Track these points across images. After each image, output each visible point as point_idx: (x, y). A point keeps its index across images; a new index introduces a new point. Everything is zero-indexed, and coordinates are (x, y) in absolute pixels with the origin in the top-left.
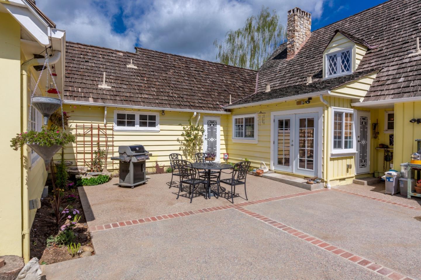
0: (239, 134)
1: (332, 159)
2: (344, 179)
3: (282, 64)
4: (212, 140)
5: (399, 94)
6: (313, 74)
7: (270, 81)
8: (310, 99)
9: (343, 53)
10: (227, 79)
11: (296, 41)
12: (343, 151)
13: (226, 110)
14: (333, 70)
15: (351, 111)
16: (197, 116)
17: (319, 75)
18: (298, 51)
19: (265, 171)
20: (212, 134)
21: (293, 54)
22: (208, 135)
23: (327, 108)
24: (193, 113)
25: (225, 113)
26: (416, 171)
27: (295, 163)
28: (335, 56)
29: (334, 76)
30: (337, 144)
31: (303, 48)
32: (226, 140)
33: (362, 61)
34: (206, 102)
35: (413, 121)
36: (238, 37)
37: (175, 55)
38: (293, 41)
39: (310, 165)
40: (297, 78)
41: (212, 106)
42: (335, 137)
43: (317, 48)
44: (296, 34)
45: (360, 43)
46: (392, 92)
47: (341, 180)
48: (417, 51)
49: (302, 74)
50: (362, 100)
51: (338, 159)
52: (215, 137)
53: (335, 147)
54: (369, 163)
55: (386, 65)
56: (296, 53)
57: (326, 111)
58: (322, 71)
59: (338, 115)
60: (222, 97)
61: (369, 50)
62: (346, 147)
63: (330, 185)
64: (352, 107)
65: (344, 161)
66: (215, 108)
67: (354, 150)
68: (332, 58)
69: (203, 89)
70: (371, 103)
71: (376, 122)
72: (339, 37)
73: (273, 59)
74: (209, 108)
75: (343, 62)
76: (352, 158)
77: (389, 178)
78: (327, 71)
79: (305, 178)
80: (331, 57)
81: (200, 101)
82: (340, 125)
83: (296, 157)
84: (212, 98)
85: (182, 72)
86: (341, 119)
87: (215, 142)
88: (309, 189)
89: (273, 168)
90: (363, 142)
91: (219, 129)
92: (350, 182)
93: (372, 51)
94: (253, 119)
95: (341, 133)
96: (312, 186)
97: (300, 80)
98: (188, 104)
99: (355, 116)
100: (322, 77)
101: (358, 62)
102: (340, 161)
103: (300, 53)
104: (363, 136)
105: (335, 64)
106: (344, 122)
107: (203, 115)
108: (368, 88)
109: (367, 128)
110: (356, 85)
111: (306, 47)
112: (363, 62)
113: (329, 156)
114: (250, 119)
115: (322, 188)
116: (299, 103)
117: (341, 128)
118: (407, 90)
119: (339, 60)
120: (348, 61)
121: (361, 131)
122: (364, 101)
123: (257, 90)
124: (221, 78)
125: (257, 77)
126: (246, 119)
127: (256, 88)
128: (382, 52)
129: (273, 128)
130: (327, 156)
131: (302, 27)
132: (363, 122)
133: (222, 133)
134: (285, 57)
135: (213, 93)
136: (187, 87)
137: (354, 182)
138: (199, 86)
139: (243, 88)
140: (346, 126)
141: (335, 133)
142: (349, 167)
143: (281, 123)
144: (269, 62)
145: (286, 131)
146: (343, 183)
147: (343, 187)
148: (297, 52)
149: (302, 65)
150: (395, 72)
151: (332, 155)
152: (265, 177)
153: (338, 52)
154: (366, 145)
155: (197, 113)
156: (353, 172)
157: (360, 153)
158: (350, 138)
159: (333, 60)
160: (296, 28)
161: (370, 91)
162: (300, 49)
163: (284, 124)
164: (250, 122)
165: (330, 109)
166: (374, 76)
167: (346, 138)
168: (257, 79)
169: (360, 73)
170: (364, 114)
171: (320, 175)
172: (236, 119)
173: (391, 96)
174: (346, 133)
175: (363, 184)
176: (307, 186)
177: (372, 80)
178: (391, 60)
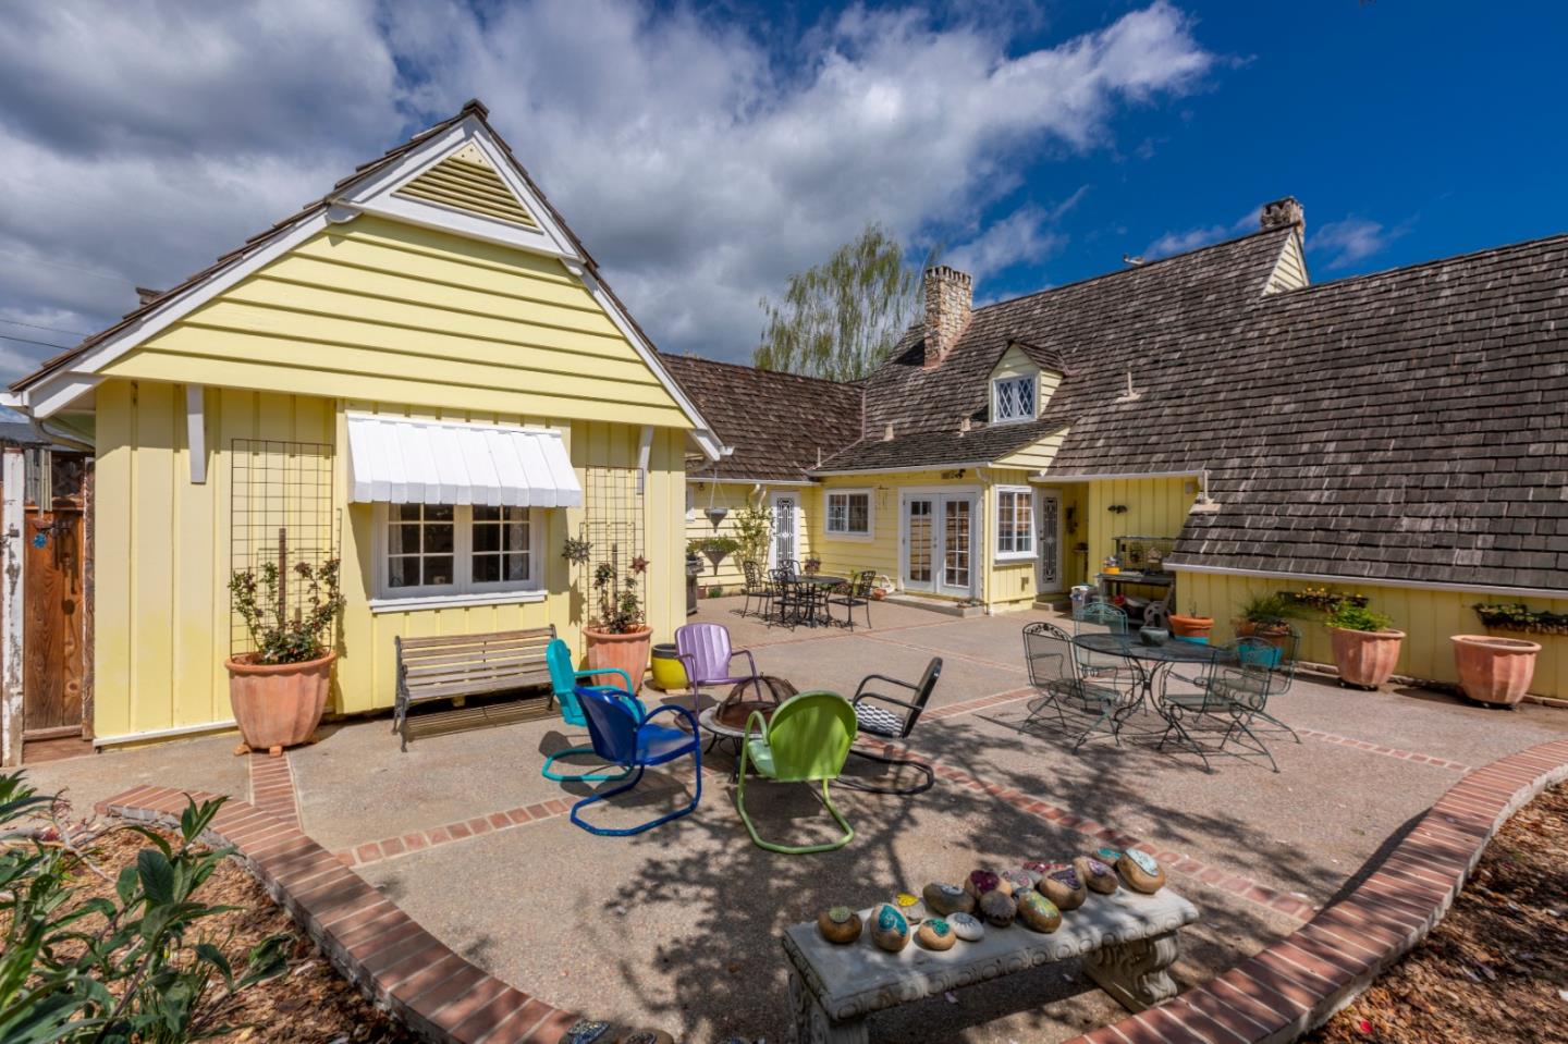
0: (836, 525)
1: (995, 569)
2: (1017, 601)
3: (915, 378)
4: (785, 535)
5: (1093, 468)
6: (972, 412)
7: (891, 414)
8: (963, 471)
9: (1022, 382)
10: (804, 409)
11: (943, 333)
12: (1015, 555)
13: (812, 479)
14: (1006, 411)
15: (1028, 489)
16: (761, 490)
17: (982, 415)
18: (947, 353)
19: (889, 591)
20: (786, 525)
21: (937, 359)
22: (779, 526)
23: (989, 487)
24: (754, 485)
25: (810, 483)
26: (1115, 585)
27: (940, 576)
28: (1009, 384)
29: (1007, 421)
30: (1005, 544)
31: (955, 348)
32: (811, 536)
33: (1053, 399)
34: (772, 463)
35: (1112, 509)
36: (812, 287)
37: (702, 361)
38: (937, 333)
39: (964, 578)
40: (943, 415)
41: (785, 471)
42: (1001, 533)
43: (982, 354)
44: (943, 319)
45: (1051, 366)
46: (1085, 462)
47: (1011, 602)
48: (1128, 395)
49: (952, 408)
50: (1043, 472)
51: (1006, 568)
52: (791, 530)
53: (1001, 548)
54: (1059, 574)
55: (1085, 412)
56: (943, 358)
57: (987, 492)
58: (987, 407)
59: (1006, 498)
60: (802, 451)
61: (1065, 377)
62: (1020, 548)
63: (993, 610)
64: (1030, 483)
65: (1017, 571)
66: (793, 475)
67: (1032, 554)
68: (1005, 387)
69: (765, 436)
70: (1055, 478)
71: (1072, 506)
72: (1014, 353)
73: (897, 362)
74: (782, 476)
75: (1022, 398)
76: (1029, 566)
77: (1076, 596)
78: (995, 411)
79: (955, 600)
80: (1002, 385)
81: (764, 461)
82: (1010, 512)
83: (941, 565)
84: (784, 454)
85: (722, 400)
86: (1011, 504)
87: (791, 540)
88: (961, 615)
89: (902, 587)
90: (1050, 540)
91: (798, 513)
92: (1027, 605)
93: (1070, 380)
94: (865, 497)
95: (1010, 526)
96: (965, 610)
97: (949, 420)
98: (743, 468)
99: (1034, 499)
100: (986, 420)
101: (1045, 400)
102: (1010, 572)
103: (950, 359)
104: (1048, 529)
105: (1009, 400)
106: (1016, 508)
107: (772, 488)
108: (1053, 452)
109: (1056, 516)
110: (1033, 449)
111: (963, 347)
112: (1055, 401)
113: (992, 563)
114: (859, 497)
115: (981, 615)
116: (946, 475)
117: (1010, 518)
118: (1105, 460)
119: (1015, 394)
120: (1029, 397)
121: (1045, 523)
122: (1047, 474)
123: (866, 433)
124: (794, 409)
125: (864, 400)
126: (852, 498)
127: (863, 428)
128: (1084, 385)
129: (903, 514)
130: (988, 564)
131: (953, 304)
132: (1049, 508)
133: (804, 522)
134: (921, 362)
135: (783, 443)
136: (735, 433)
137: (1035, 607)
138: (758, 430)
139: (837, 429)
140: (1020, 514)
141: (1001, 526)
142: (1025, 581)
143: (915, 508)
144: (887, 367)
145: (925, 517)
146: (1016, 608)
147: (1015, 613)
148: (944, 354)
149: (953, 387)
150: (1094, 428)
151: (997, 562)
152: (890, 601)
153: (1015, 378)
154: (1055, 544)
155: (762, 485)
156: (1032, 590)
157: (1045, 558)
158: (1027, 533)
159: (1005, 392)
160: (943, 307)
161: (1057, 459)
162: (950, 348)
163: (920, 508)
164: (859, 503)
165: (992, 488)
166: (1065, 432)
167: (1019, 533)
168: (863, 407)
169: (1047, 422)
170: (1050, 494)
171: (978, 595)
172: (832, 497)
173: (1083, 470)
174: (1020, 526)
175: (1046, 609)
176: (957, 612)
177: (1062, 439)
178: (1094, 404)
